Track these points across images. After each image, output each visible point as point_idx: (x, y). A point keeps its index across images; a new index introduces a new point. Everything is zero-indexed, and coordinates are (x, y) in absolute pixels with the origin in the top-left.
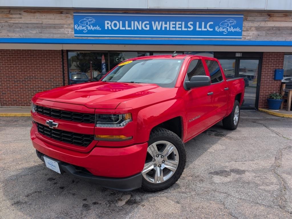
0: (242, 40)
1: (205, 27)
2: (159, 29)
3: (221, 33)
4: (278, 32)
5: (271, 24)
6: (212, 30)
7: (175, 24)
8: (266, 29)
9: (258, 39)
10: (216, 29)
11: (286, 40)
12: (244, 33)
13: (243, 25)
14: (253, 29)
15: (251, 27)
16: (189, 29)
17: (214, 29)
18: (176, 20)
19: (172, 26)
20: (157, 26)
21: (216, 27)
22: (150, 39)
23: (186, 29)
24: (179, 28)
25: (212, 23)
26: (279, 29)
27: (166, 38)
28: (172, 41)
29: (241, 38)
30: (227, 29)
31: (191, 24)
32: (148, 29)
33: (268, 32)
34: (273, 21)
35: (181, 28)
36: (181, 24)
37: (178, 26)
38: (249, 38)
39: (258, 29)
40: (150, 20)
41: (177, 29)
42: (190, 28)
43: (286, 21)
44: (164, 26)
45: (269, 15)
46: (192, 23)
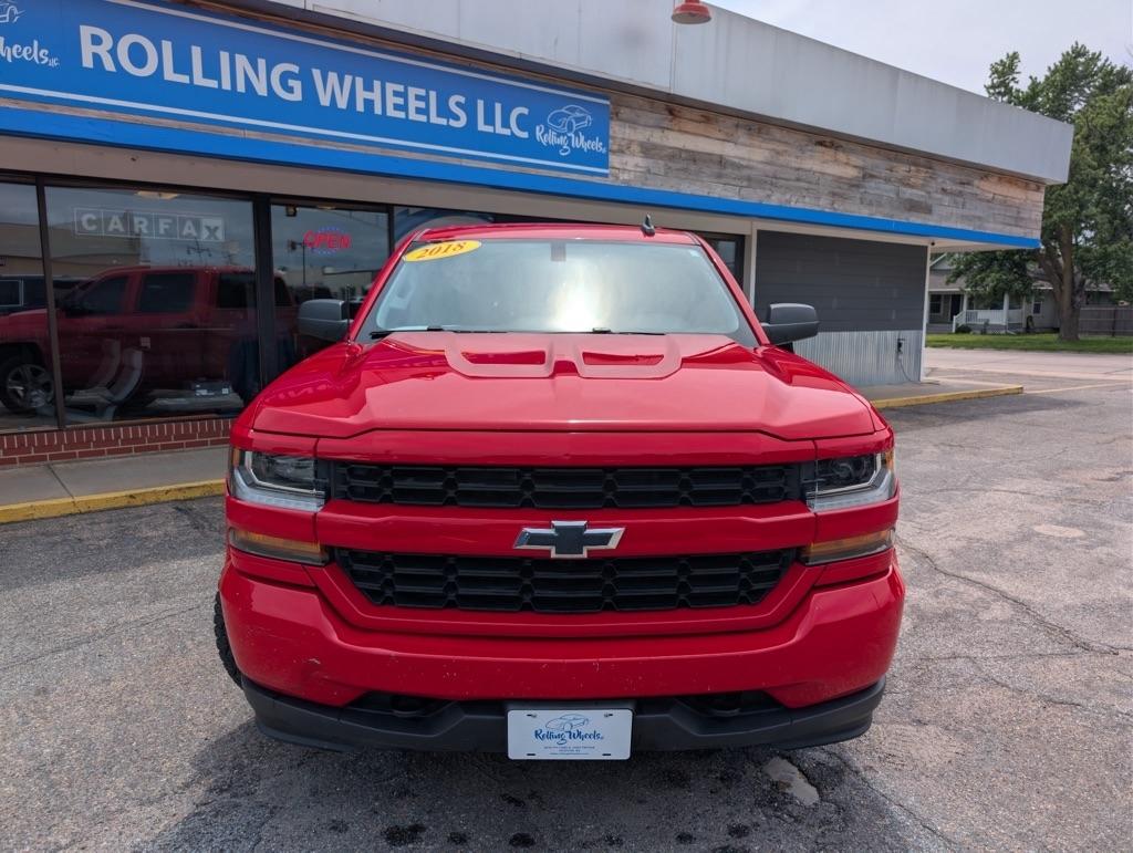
0: (609, 181)
1: (506, 124)
2: (342, 103)
3: (552, 152)
4: (693, 167)
5: (675, 140)
6: (525, 135)
7: (404, 95)
8: (665, 153)
9: (649, 182)
10: (538, 134)
11: (711, 195)
12: (614, 160)
13: (611, 133)
14: (635, 148)
15: (631, 142)
16: (453, 123)
17: (532, 134)
18: (408, 77)
19: (391, 100)
20: (333, 89)
21: (538, 128)
22: (306, 142)
23: (443, 121)
24: (418, 111)
25: (525, 111)
26: (694, 157)
27: (371, 148)
28: (396, 160)
29: (606, 175)
30: (570, 138)
31: (458, 104)
32: (297, 96)
33: (670, 164)
34: (680, 131)
35: (425, 112)
36: (426, 99)
37: (413, 104)
38: (625, 176)
39: (648, 150)
40: (307, 60)
41: (413, 116)
42: (457, 118)
43: (707, 137)
44: (361, 95)
45: (671, 112)
46: (462, 99)
